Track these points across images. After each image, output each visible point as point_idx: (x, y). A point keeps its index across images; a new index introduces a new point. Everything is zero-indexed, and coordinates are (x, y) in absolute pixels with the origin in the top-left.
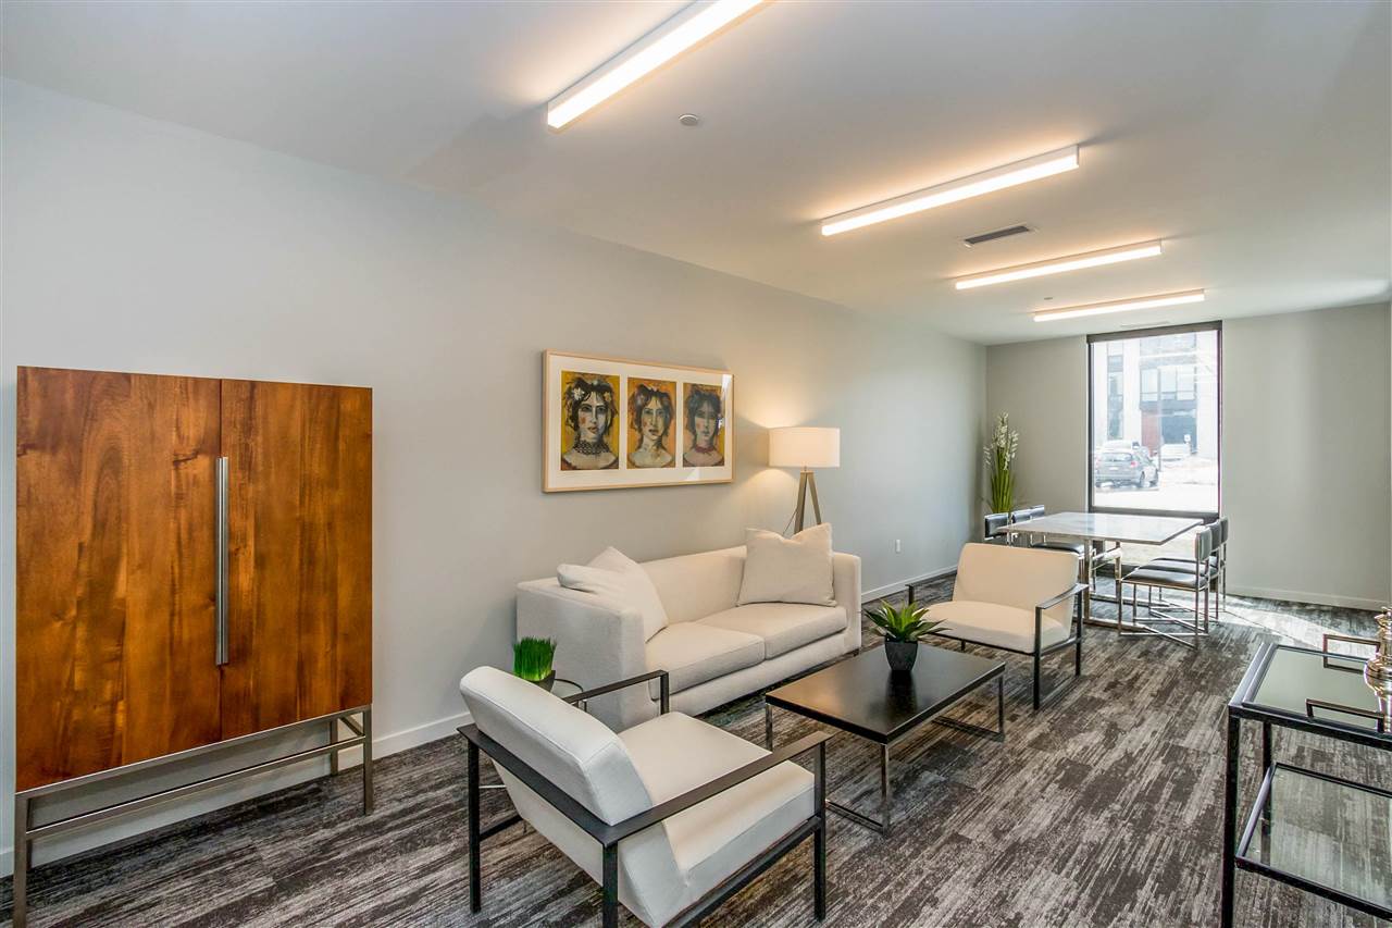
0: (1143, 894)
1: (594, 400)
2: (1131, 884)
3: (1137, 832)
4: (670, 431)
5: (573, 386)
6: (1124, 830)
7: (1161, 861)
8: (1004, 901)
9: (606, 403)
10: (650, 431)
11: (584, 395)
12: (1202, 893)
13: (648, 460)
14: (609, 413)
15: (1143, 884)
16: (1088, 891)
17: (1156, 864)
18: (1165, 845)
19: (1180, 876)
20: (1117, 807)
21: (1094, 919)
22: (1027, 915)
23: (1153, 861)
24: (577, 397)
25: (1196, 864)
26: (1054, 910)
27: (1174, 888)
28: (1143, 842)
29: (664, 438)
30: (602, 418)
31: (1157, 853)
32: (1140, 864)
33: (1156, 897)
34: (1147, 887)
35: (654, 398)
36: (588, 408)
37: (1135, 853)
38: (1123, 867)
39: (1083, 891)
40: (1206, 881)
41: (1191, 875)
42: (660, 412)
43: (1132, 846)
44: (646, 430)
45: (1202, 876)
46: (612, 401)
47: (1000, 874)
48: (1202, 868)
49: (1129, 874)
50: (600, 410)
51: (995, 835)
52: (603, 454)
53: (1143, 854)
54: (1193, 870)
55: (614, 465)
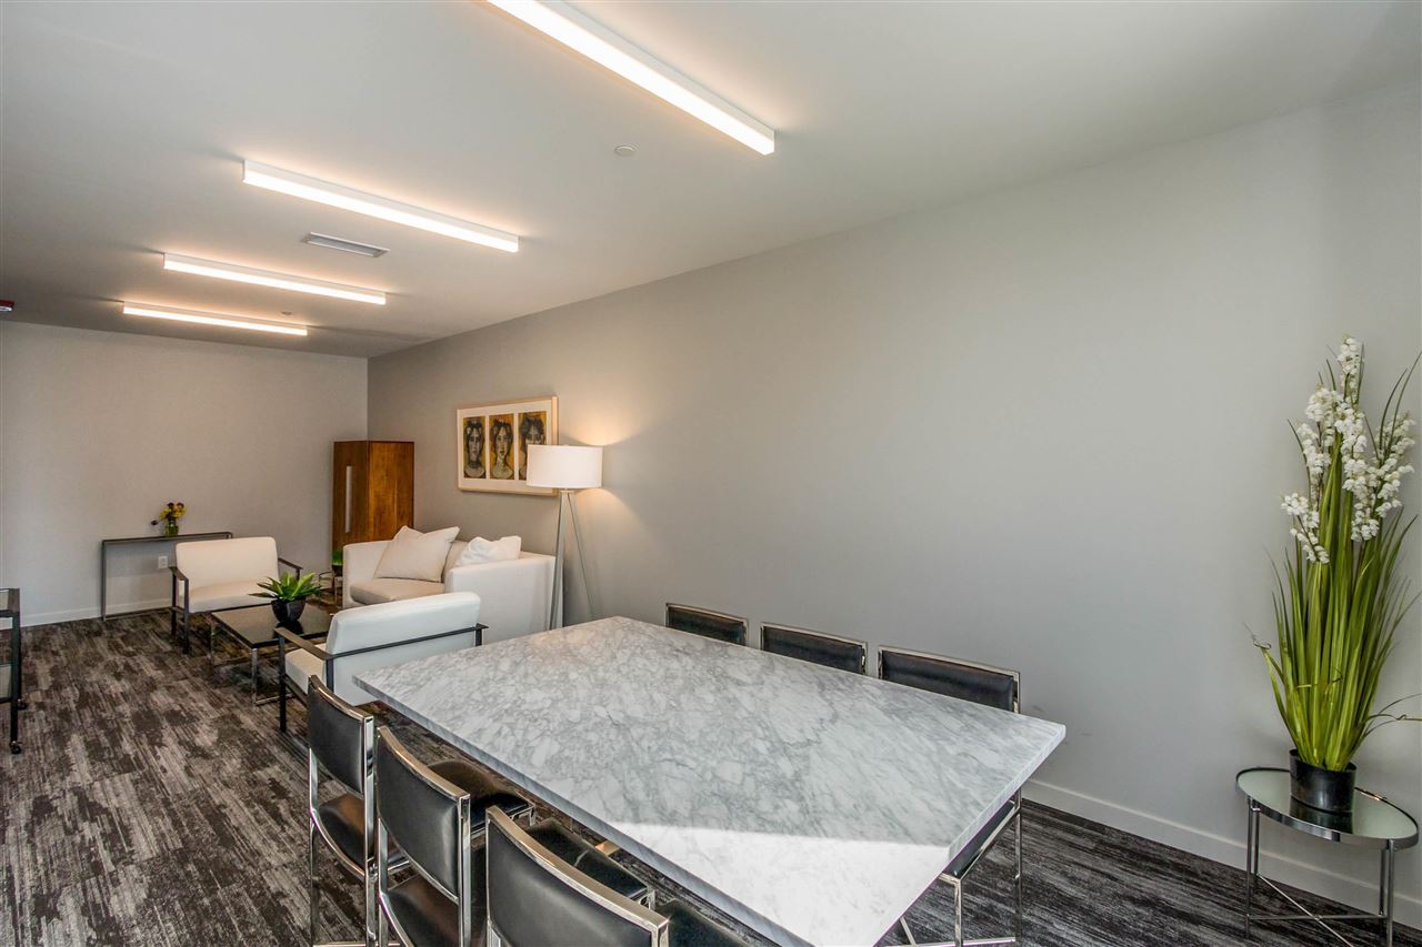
1: (475, 434)
4: (511, 452)
5: (467, 426)
11: (471, 431)
13: (500, 473)
14: (481, 441)
24: (468, 433)
29: (507, 457)
30: (478, 444)
35: (502, 428)
36: (472, 439)
42: (504, 438)
44: (499, 452)
46: (482, 433)
50: (477, 439)
52: (480, 468)
55: (484, 476)
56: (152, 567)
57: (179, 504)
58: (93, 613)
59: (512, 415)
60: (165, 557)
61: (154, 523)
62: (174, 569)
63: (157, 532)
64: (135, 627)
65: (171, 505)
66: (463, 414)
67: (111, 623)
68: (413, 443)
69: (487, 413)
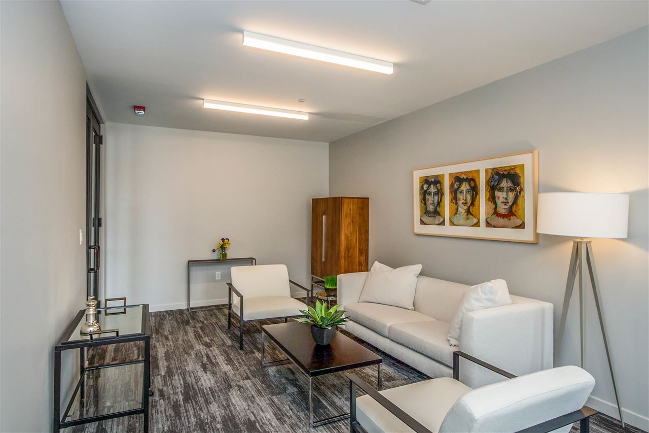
0: (181, 397)
1: (433, 189)
2: (187, 399)
3: (200, 419)
4: (476, 203)
5: (423, 183)
6: (206, 417)
7: (184, 413)
8: (213, 373)
9: (438, 190)
10: (462, 203)
11: (428, 187)
12: (163, 410)
13: (462, 222)
14: (440, 195)
15: (183, 401)
16: (197, 388)
17: (184, 410)
18: (187, 420)
19: (173, 411)
20: (219, 426)
21: (189, 384)
22: (205, 374)
23: (186, 411)
24: (425, 189)
25: (171, 420)
26: (200, 379)
27: (173, 406)
28: (195, 416)
29: (471, 207)
30: (436, 198)
31: (187, 416)
32: (189, 407)
33: (177, 399)
34: (181, 401)
35: (464, 183)
36: (430, 194)
37: (194, 410)
38: (193, 402)
39: (198, 388)
40: (164, 415)
41: (170, 415)
42: (468, 191)
43: (197, 412)
44: (460, 203)
45: (166, 416)
46: (441, 188)
47: (223, 378)
48: (168, 420)
49: (190, 401)
50: (435, 194)
51: (240, 386)
52: (437, 217)
53: (191, 412)
54: (170, 417)
55: (443, 223)
56: (212, 279)
57: (227, 239)
58: (183, 306)
59: (478, 171)
60: (220, 273)
61: (214, 251)
62: (230, 285)
63: (215, 256)
64: (206, 319)
65: (223, 240)
66: (418, 175)
67: (193, 313)
68: (368, 198)
69: (446, 172)
